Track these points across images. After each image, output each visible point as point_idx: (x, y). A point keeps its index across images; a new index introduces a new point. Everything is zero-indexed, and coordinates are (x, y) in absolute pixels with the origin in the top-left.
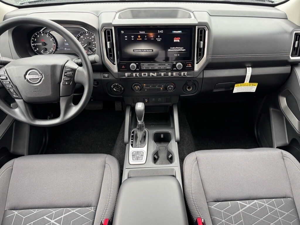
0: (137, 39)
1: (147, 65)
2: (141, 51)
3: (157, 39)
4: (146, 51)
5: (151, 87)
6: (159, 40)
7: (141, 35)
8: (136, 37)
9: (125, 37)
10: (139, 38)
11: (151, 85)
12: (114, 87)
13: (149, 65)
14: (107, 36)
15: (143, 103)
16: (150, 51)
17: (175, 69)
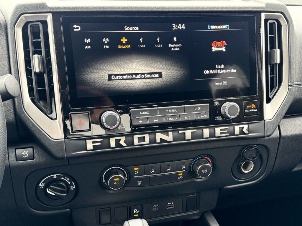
0: (120, 47)
1: (148, 113)
2: (130, 77)
3: (170, 45)
4: (143, 76)
5: (153, 173)
6: (175, 47)
7: (128, 35)
8: (115, 40)
9: (86, 40)
10: (124, 45)
11: (153, 168)
12: (46, 187)
13: (152, 113)
14: (32, 40)
15: (144, 221)
16: (153, 78)
17: (218, 118)
